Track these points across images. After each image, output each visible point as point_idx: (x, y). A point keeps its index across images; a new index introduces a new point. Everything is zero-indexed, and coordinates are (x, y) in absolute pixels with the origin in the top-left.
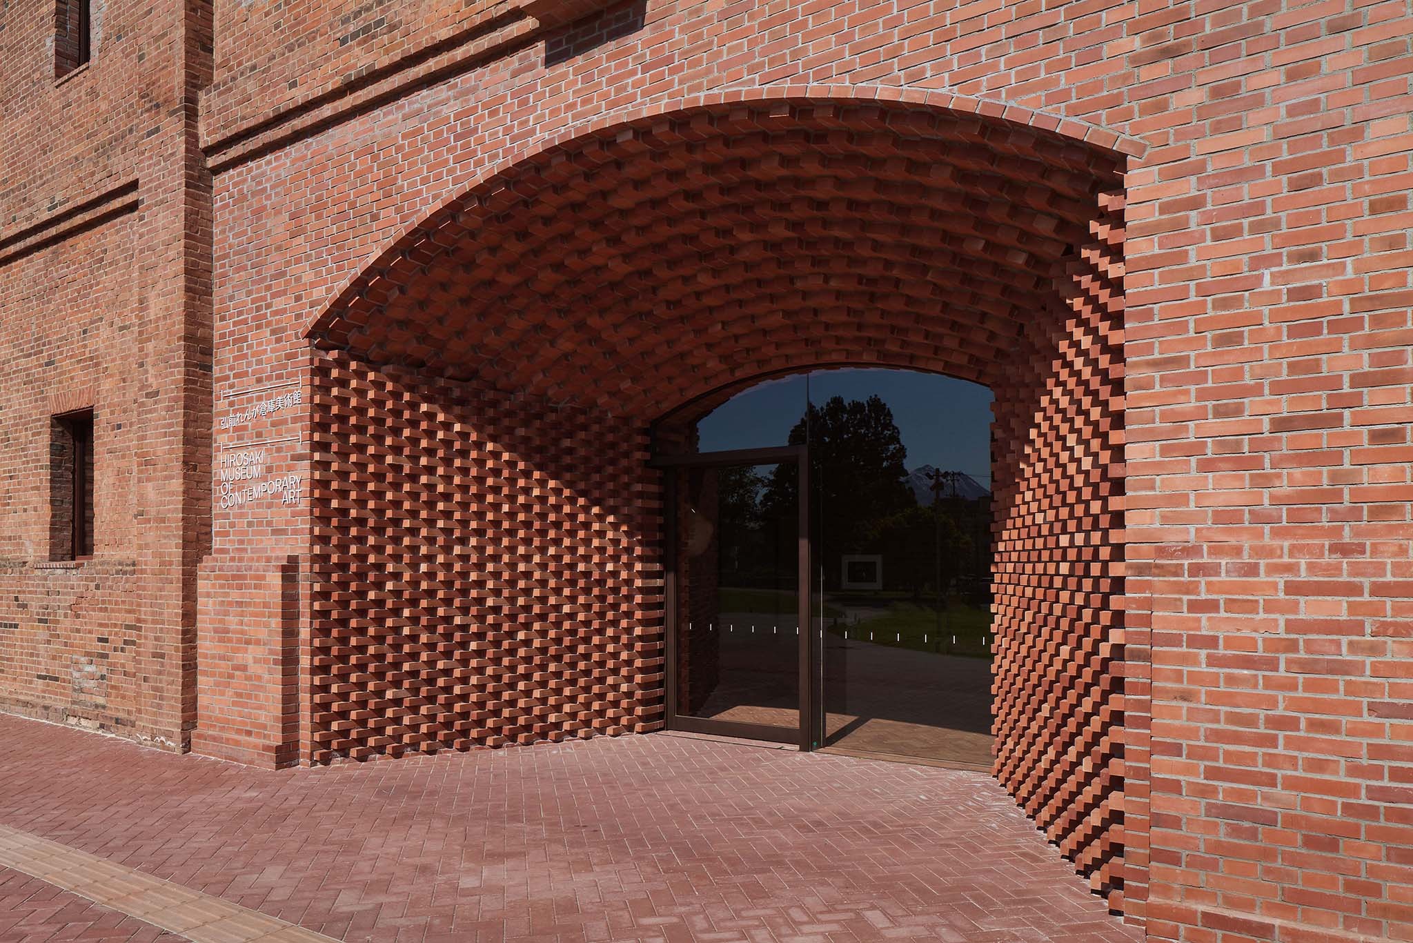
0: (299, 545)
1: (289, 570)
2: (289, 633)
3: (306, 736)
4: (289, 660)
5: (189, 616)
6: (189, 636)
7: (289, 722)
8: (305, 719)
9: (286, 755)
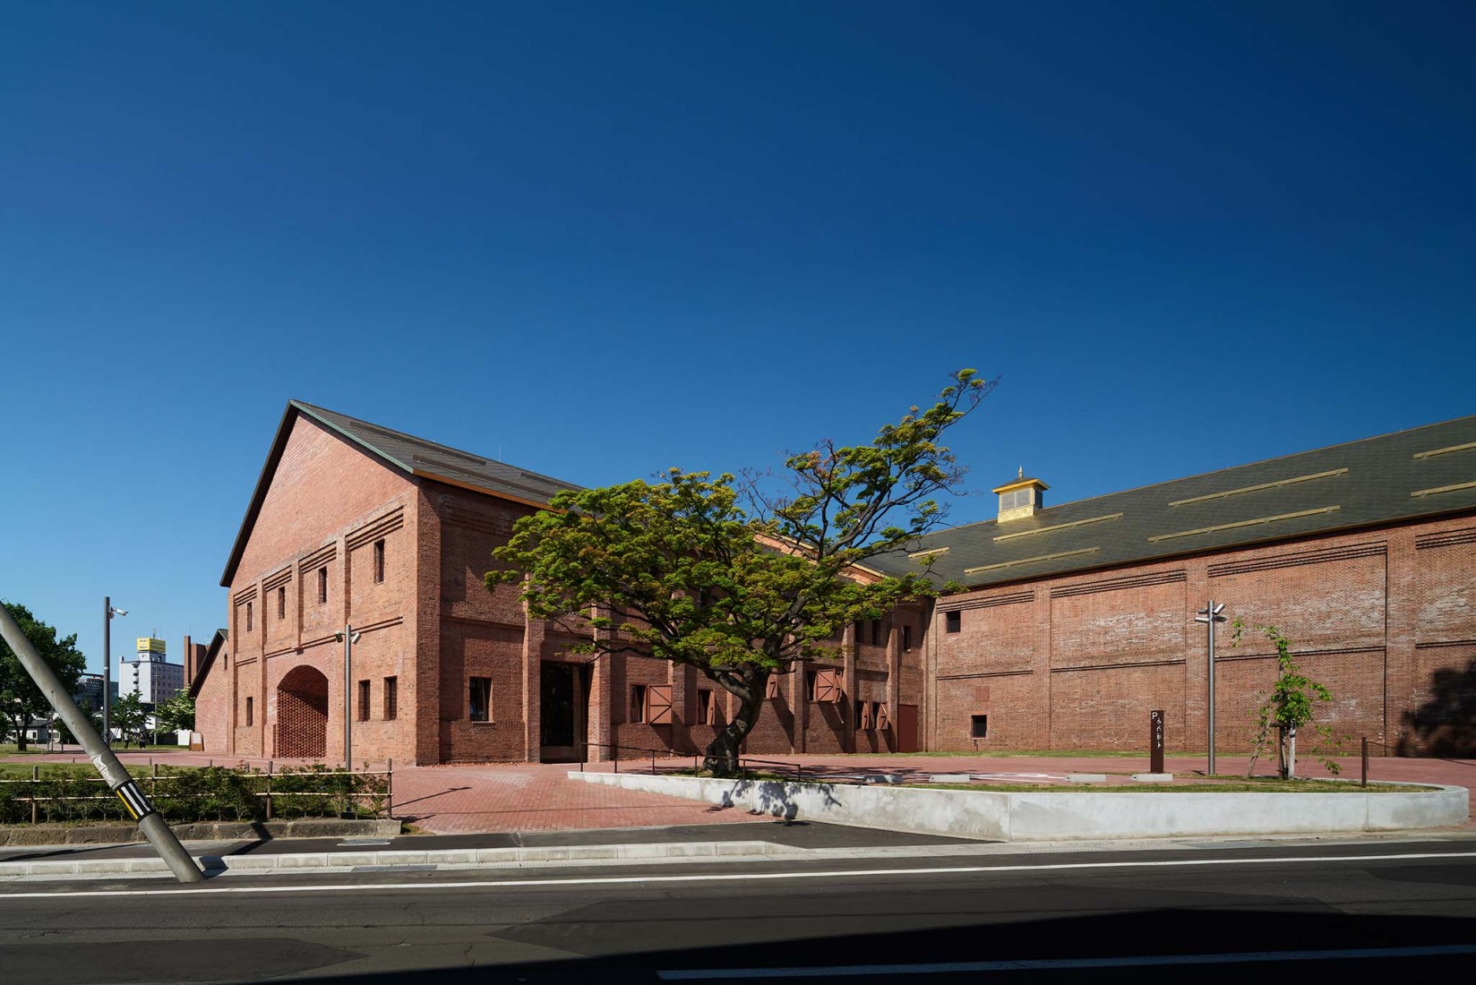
0: (276, 722)
1: (274, 726)
2: (274, 737)
3: (277, 754)
4: (274, 741)
5: (263, 734)
6: (263, 738)
7: (274, 751)
8: (277, 750)
9: (274, 756)
